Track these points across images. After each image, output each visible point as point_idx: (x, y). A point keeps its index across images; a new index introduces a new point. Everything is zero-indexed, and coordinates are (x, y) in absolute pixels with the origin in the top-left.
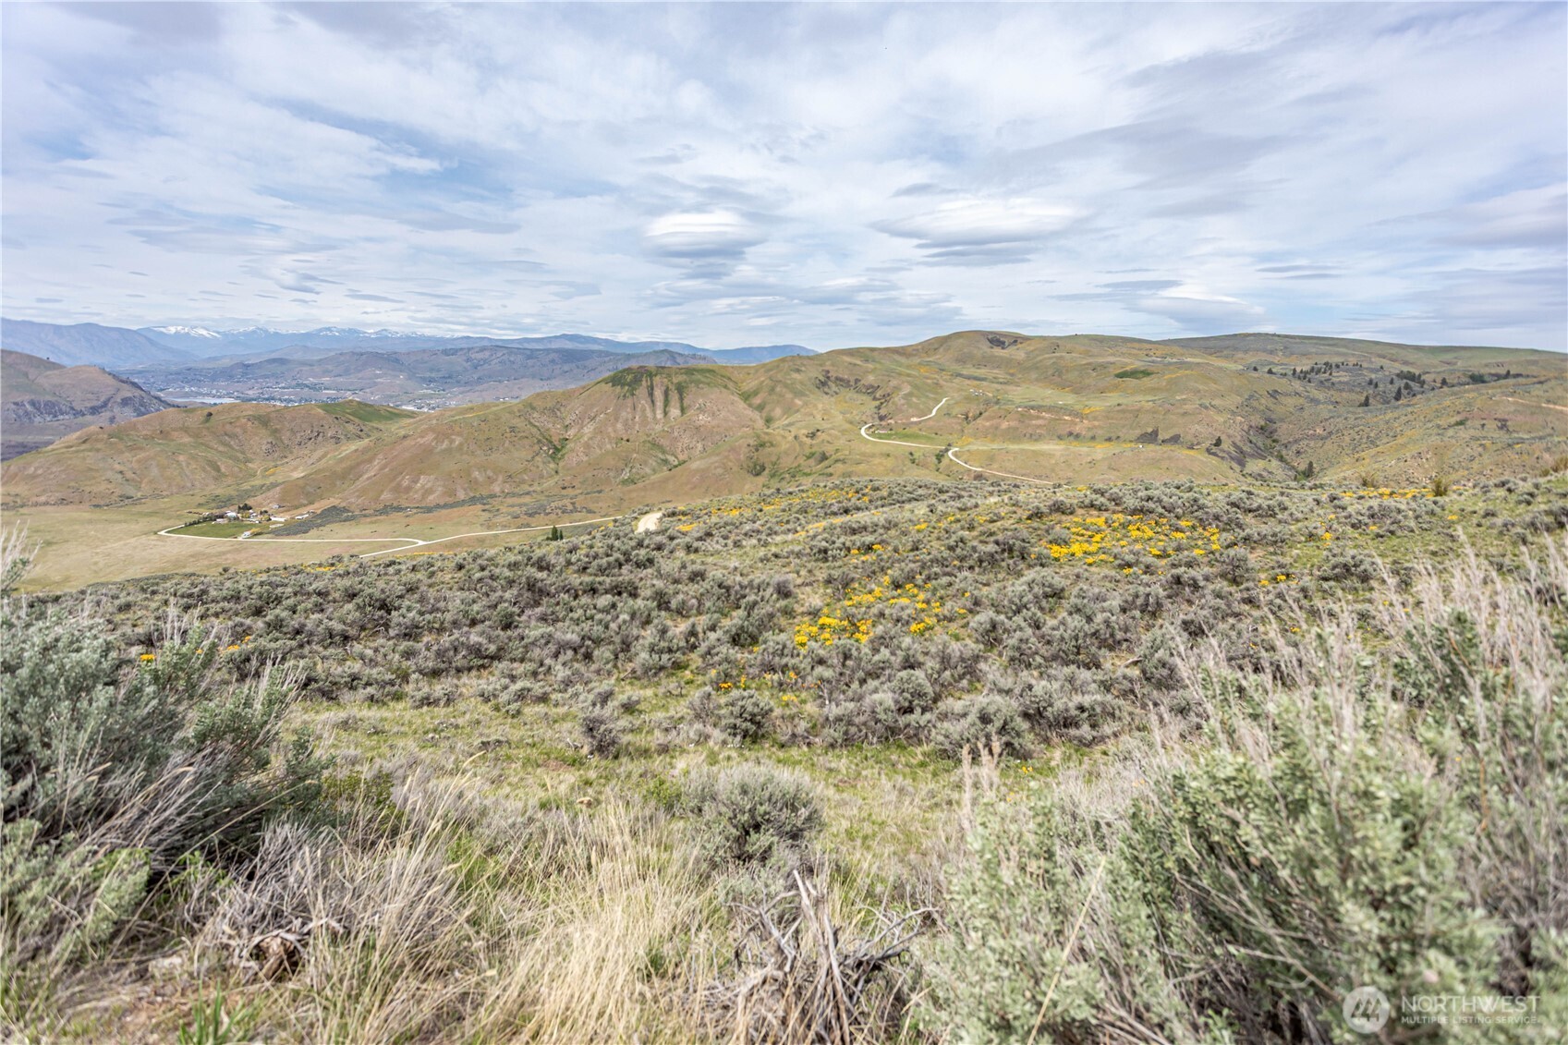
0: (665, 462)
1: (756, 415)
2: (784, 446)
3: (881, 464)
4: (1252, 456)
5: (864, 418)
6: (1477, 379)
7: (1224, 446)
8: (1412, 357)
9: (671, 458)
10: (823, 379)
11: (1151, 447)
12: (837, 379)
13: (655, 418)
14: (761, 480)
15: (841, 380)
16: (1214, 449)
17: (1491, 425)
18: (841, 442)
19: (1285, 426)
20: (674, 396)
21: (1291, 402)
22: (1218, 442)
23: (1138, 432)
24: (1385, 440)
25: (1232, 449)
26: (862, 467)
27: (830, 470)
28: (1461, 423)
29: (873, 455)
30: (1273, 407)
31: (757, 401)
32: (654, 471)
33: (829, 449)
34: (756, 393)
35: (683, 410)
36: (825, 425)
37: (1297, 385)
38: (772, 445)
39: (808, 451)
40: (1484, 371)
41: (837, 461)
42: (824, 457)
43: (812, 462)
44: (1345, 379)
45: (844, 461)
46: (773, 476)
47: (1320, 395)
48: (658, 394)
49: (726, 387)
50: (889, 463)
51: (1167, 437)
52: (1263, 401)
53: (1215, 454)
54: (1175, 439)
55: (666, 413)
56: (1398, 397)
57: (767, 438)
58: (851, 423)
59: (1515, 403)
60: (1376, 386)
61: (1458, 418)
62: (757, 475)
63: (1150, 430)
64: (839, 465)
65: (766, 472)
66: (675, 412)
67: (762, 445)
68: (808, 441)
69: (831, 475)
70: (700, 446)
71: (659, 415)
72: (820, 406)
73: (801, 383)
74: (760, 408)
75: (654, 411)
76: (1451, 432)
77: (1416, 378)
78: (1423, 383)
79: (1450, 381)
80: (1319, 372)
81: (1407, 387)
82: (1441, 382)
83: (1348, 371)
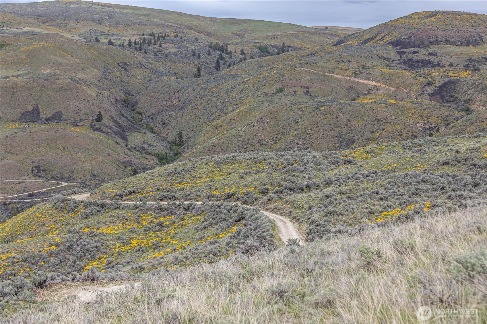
4: (129, 129)
7: (105, 120)
8: (212, 29)
11: (37, 127)
16: (97, 125)
17: (301, 92)
19: (144, 98)
21: (140, 73)
22: (99, 119)
23: (19, 111)
24: (230, 108)
25: (112, 124)
28: (280, 91)
37: (139, 57)
40: (267, 43)
44: (173, 50)
51: (50, 115)
52: (117, 73)
53: (98, 130)
54: (57, 117)
56: (218, 68)
59: (310, 73)
60: (199, 57)
61: (276, 87)
63: (30, 108)
76: (276, 99)
77: (223, 49)
78: (230, 54)
79: (248, 52)
80: (149, 43)
81: (221, 58)
82: (242, 53)
83: (172, 42)
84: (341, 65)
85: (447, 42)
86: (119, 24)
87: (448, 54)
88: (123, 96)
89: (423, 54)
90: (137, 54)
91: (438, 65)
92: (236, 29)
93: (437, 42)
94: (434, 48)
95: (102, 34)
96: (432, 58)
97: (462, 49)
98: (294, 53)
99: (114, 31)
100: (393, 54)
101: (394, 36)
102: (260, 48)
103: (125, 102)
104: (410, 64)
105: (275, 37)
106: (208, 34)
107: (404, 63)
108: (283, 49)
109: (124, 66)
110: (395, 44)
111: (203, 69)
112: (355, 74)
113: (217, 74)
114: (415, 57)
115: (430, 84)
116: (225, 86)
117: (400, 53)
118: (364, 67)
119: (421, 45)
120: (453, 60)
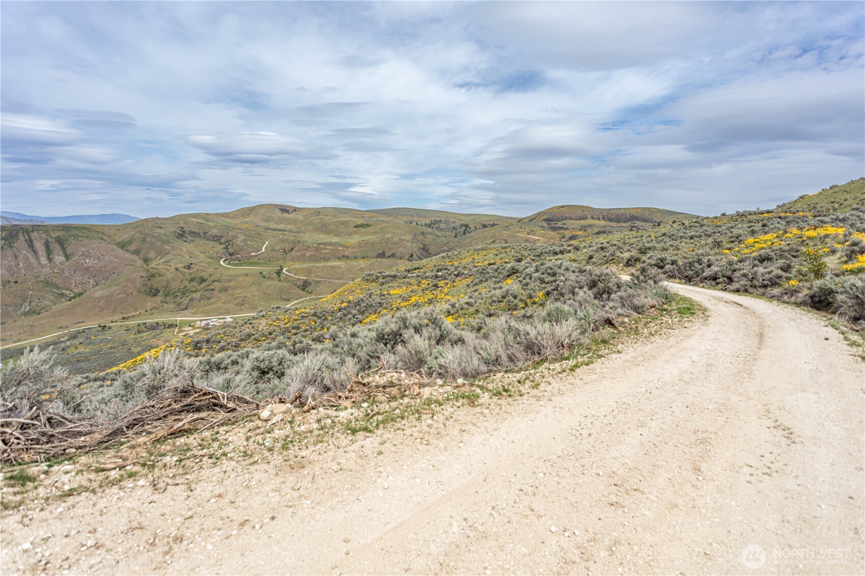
0: (62, 295)
1: (135, 257)
2: (169, 276)
3: (244, 280)
5: (219, 255)
6: (485, 226)
7: (414, 257)
8: (462, 218)
9: (67, 292)
10: (181, 233)
11: (384, 260)
12: (190, 232)
13: (40, 264)
14: (159, 298)
15: (194, 233)
16: (411, 259)
17: (503, 242)
18: (211, 270)
19: (432, 247)
20: (56, 248)
21: (430, 237)
22: (412, 256)
23: (376, 253)
25: (417, 258)
26: (233, 283)
27: (211, 287)
28: (494, 242)
29: (237, 276)
30: (424, 239)
31: (133, 248)
32: (54, 303)
33: (205, 275)
34: (130, 242)
35: (67, 257)
36: (194, 261)
37: (430, 230)
38: (160, 275)
39: (189, 277)
40: (486, 223)
41: (214, 281)
42: (203, 280)
43: (194, 283)
44: (445, 227)
45: (219, 281)
46: (167, 295)
47: (439, 234)
48: (39, 245)
49: (102, 239)
50: (250, 279)
51: (390, 254)
52: (420, 237)
54: (393, 255)
55: (50, 260)
56: (464, 233)
57: (154, 272)
58: (211, 258)
59: (507, 234)
60: (456, 229)
61: (492, 240)
62: (155, 295)
63: (381, 252)
64: (216, 283)
65: (161, 293)
66: (59, 258)
67: (153, 276)
68: (186, 271)
69: (213, 290)
70: (92, 281)
71: (44, 261)
72: (184, 249)
73: (165, 235)
74: (137, 252)
75: (38, 258)
77: (467, 226)
78: (470, 228)
79: (477, 227)
80: (434, 224)
81: (466, 230)
82: (475, 227)
83: (444, 223)
84: (522, 230)
85: (571, 219)
86: (420, 216)
87: (572, 224)
88: (422, 246)
89: (559, 224)
90: (428, 228)
91: (567, 229)
92: (472, 217)
93: (566, 219)
94: (564, 222)
95: (413, 221)
96: (564, 226)
97: (578, 222)
98: (499, 226)
99: (419, 219)
100: (545, 224)
101: (545, 217)
102: (483, 225)
103: (423, 249)
104: (554, 229)
105: (490, 221)
106: (460, 220)
107: (551, 228)
108: (493, 225)
109: (423, 233)
110: (546, 220)
111: (458, 235)
112: (528, 234)
113: (464, 236)
114: (556, 226)
115: (564, 237)
116: (468, 241)
117: (548, 224)
118: (532, 231)
119: (558, 220)
120: (574, 226)
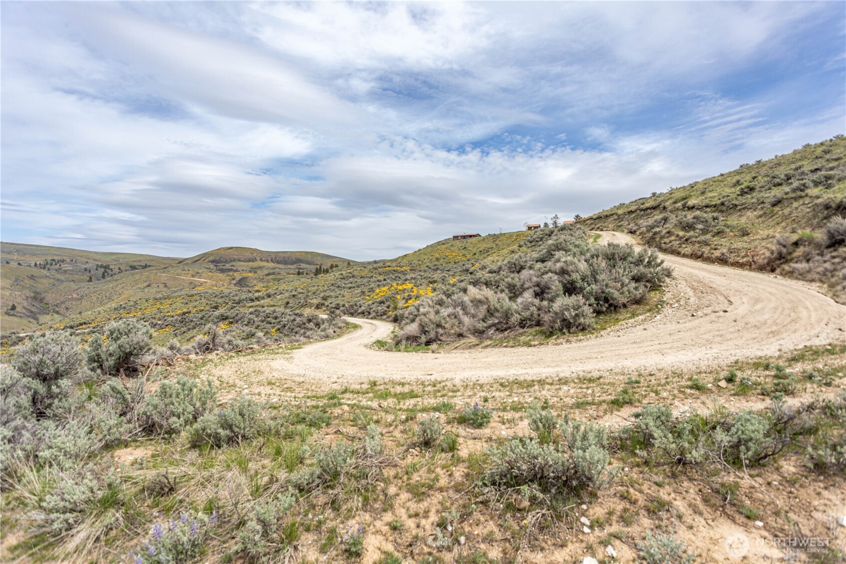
4: (39, 313)
6: (133, 268)
7: (19, 309)
8: (97, 257)
16: (12, 312)
17: (161, 286)
19: (50, 295)
21: (45, 281)
22: (14, 308)
24: (116, 297)
25: (24, 311)
28: (149, 286)
30: (35, 285)
37: (45, 272)
40: (135, 264)
44: (71, 268)
47: (62, 277)
52: (27, 282)
53: (13, 315)
56: (103, 277)
60: (90, 271)
61: (146, 284)
76: (146, 290)
77: (106, 267)
78: (111, 270)
79: (123, 268)
80: (51, 265)
81: (105, 272)
82: (119, 269)
83: (69, 264)
84: (184, 272)
85: (239, 260)
86: (25, 254)
87: (241, 266)
88: (32, 295)
89: (228, 266)
90: (42, 270)
91: (237, 271)
92: (114, 257)
93: (234, 260)
94: (233, 263)
95: (12, 260)
96: (233, 268)
97: (247, 263)
98: (154, 268)
99: (22, 258)
100: (212, 266)
101: (211, 258)
102: (131, 267)
103: (35, 298)
104: (222, 271)
105: (140, 261)
106: (95, 260)
107: (219, 270)
108: (146, 266)
109: (32, 277)
110: (213, 262)
111: (93, 278)
112: (193, 276)
113: (103, 281)
114: (224, 267)
115: (234, 279)
116: (111, 286)
117: (216, 266)
118: (197, 273)
119: (226, 262)
120: (244, 268)
